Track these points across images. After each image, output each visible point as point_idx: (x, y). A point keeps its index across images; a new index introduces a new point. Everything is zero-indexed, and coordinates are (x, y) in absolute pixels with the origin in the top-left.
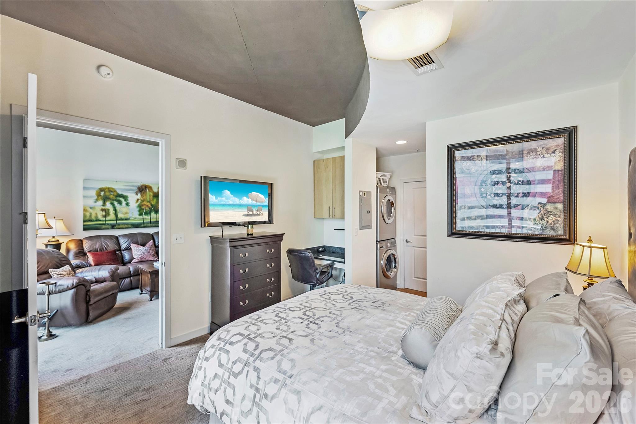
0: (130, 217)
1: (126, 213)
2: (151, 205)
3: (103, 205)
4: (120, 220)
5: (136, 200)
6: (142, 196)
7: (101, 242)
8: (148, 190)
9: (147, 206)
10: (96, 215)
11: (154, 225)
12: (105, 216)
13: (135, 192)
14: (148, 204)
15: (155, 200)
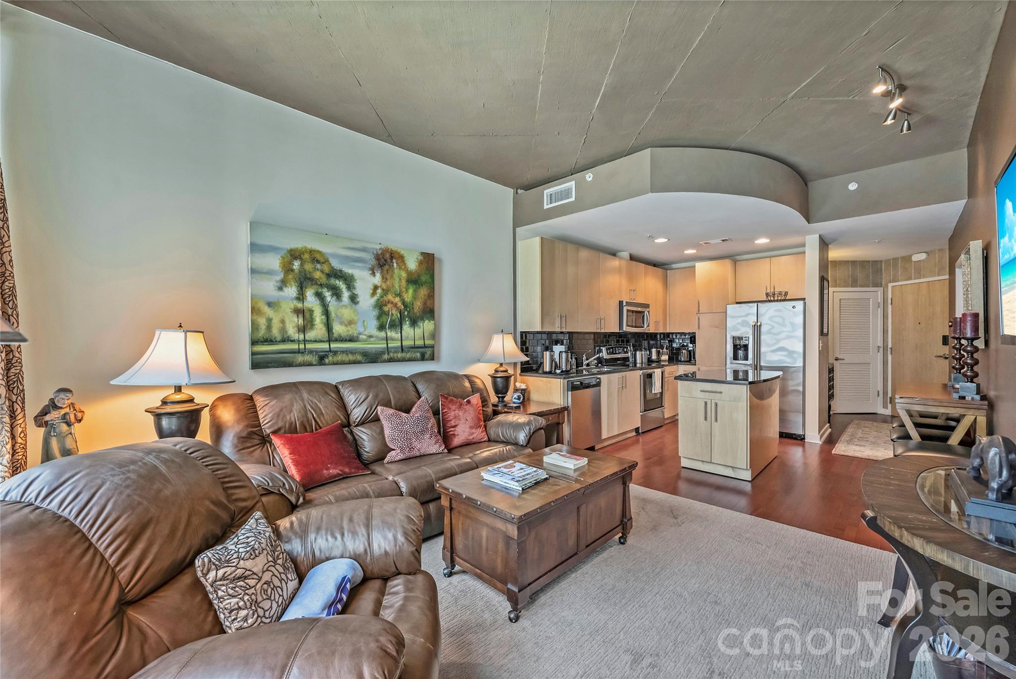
0: (360, 334)
1: (350, 323)
2: (404, 303)
3: (298, 299)
4: (336, 340)
6: (384, 279)
7: (303, 400)
9: (395, 305)
10: (282, 325)
11: (408, 355)
12: (303, 330)
13: (370, 266)
14: (397, 300)
15: (411, 291)
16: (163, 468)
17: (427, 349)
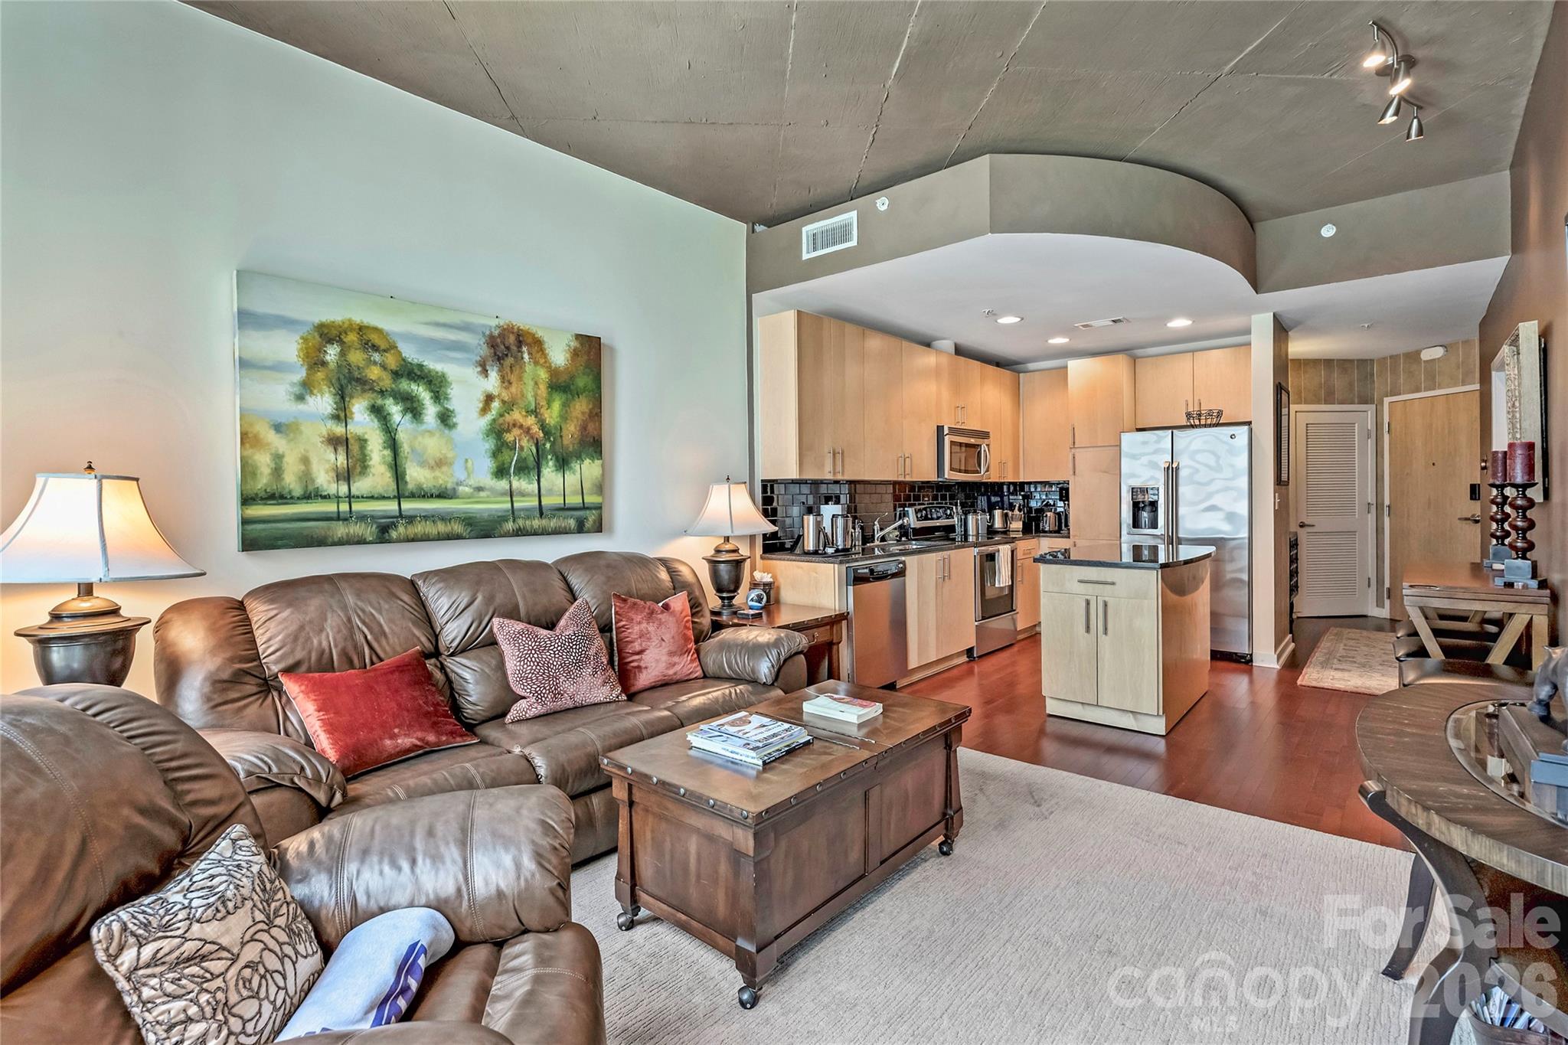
0: (459, 483)
1: (440, 463)
2: (543, 427)
3: (336, 417)
4: (413, 496)
5: (482, 398)
6: (505, 381)
7: (345, 608)
8: (530, 354)
9: (528, 431)
10: (303, 468)
11: (553, 523)
12: (346, 476)
13: (479, 358)
14: (531, 421)
15: (556, 406)
16: (27, 746)
17: (588, 512)
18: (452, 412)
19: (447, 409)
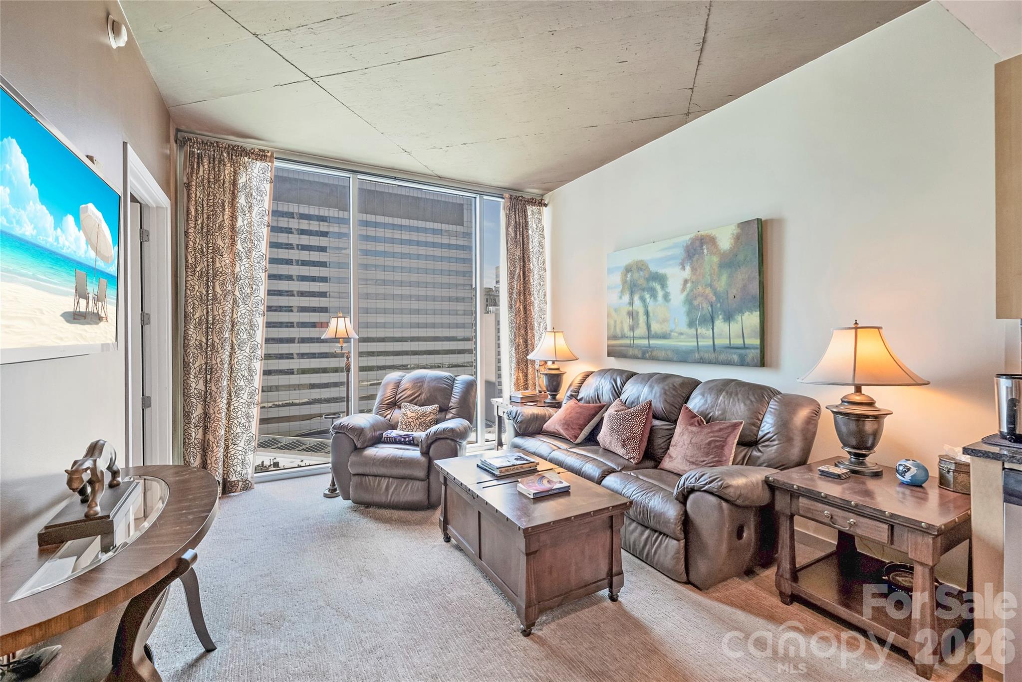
0: (672, 331)
1: (665, 321)
2: (715, 293)
3: (630, 304)
5: (682, 282)
6: (694, 270)
8: (707, 249)
9: (706, 298)
10: (621, 326)
11: (722, 357)
12: (632, 329)
13: (681, 261)
15: (724, 278)
17: (748, 351)
18: (669, 293)
19: (667, 292)
